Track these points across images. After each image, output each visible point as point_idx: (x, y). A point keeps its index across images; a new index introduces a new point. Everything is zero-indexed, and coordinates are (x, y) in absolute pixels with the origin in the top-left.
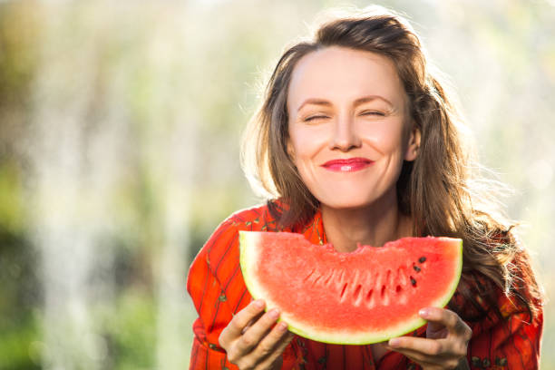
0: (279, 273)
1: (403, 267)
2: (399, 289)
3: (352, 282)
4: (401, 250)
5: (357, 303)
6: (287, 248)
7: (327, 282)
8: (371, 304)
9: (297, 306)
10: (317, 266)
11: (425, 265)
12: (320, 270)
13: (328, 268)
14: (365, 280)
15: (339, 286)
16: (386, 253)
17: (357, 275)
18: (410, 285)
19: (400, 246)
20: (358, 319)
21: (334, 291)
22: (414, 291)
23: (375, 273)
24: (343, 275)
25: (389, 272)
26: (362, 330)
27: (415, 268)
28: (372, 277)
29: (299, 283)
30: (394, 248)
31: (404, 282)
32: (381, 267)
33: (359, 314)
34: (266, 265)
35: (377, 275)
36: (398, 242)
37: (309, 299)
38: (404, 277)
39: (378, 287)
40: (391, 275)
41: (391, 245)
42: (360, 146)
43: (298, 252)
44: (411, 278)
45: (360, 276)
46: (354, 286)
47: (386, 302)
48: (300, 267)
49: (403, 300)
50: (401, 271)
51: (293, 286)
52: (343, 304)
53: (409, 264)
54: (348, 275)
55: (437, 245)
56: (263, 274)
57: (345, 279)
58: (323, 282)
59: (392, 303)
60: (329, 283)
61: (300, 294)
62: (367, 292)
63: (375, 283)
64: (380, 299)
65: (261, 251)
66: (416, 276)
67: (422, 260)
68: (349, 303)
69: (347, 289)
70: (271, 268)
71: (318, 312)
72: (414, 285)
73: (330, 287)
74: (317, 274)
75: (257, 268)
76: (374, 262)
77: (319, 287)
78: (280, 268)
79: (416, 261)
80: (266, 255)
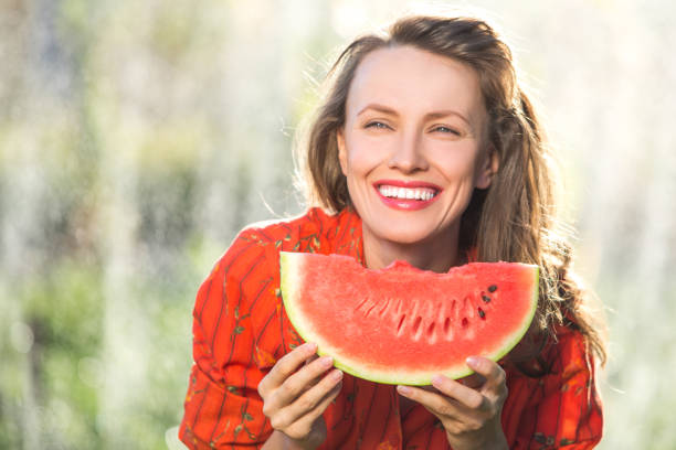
0: (326, 301)
1: (471, 297)
2: (465, 322)
3: (411, 313)
4: (467, 277)
5: (417, 337)
6: (335, 272)
7: (381, 312)
8: (433, 339)
9: (346, 339)
10: (371, 294)
11: (495, 295)
12: (374, 300)
13: (383, 297)
14: (425, 311)
15: (396, 318)
16: (451, 280)
17: (417, 305)
18: (478, 318)
19: (467, 272)
20: (417, 356)
21: (388, 321)
22: (483, 324)
23: (438, 303)
24: (401, 304)
25: (454, 302)
26: (421, 368)
27: (484, 298)
28: (435, 307)
29: (349, 313)
30: (459, 275)
31: (471, 313)
32: (445, 297)
33: (419, 350)
34: (311, 292)
35: (440, 306)
36: (465, 267)
37: (360, 332)
38: (471, 308)
39: (442, 319)
40: (457, 305)
41: (456, 271)
42: (426, 170)
43: (349, 277)
44: (480, 309)
45: (421, 306)
46: (413, 318)
47: (450, 337)
48: (350, 295)
49: (470, 334)
50: (468, 301)
51: (341, 316)
52: (401, 339)
53: (477, 293)
54: (406, 305)
55: (510, 272)
56: (306, 301)
57: (403, 309)
58: (377, 312)
59: (457, 338)
60: (384, 314)
61: (349, 326)
62: (428, 325)
63: (438, 315)
64: (443, 332)
65: (304, 276)
66: (485, 307)
67: (492, 289)
68: (406, 338)
69: (404, 322)
70: (316, 295)
71: (371, 348)
72: (483, 317)
73: (385, 318)
74: (370, 303)
75: (300, 296)
76: (437, 290)
77: (373, 318)
78: (327, 296)
79: (485, 290)
80: (311, 280)
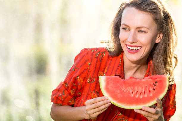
0: (112, 89)
1: (151, 85)
2: (149, 91)
3: (135, 90)
5: (137, 96)
6: (114, 81)
7: (127, 90)
8: (141, 97)
9: (118, 98)
10: (124, 86)
11: (157, 84)
12: (125, 87)
13: (127, 87)
14: (139, 90)
15: (131, 92)
16: (145, 81)
17: (136, 88)
18: (153, 90)
19: (149, 79)
21: (129, 93)
22: (154, 92)
23: (142, 87)
24: (132, 88)
25: (146, 86)
26: (139, 105)
27: (154, 85)
28: (141, 89)
29: (119, 91)
30: (147, 79)
31: (151, 89)
32: (143, 85)
33: (138, 100)
35: (143, 88)
36: (148, 77)
37: (122, 96)
39: (143, 91)
40: (147, 87)
41: (146, 78)
42: (137, 42)
43: (118, 82)
44: (153, 88)
45: (138, 88)
46: (136, 92)
47: (146, 96)
48: (118, 87)
49: (151, 95)
50: (150, 86)
51: (116, 92)
52: (133, 97)
53: (152, 84)
54: (134, 88)
55: (160, 78)
56: (107, 89)
57: (133, 90)
58: (126, 91)
59: (148, 96)
60: (128, 91)
61: (119, 95)
62: (140, 93)
63: (142, 90)
64: (144, 94)
65: (106, 82)
66: (155, 87)
67: (156, 82)
68: (134, 97)
69: (133, 93)
70: (109, 87)
71: (125, 100)
72: (154, 90)
73: (128, 92)
74: (124, 88)
75: (105, 88)
76: (141, 84)
77: (125, 92)
78: (112, 87)
79: (154, 83)
80: (108, 83)
